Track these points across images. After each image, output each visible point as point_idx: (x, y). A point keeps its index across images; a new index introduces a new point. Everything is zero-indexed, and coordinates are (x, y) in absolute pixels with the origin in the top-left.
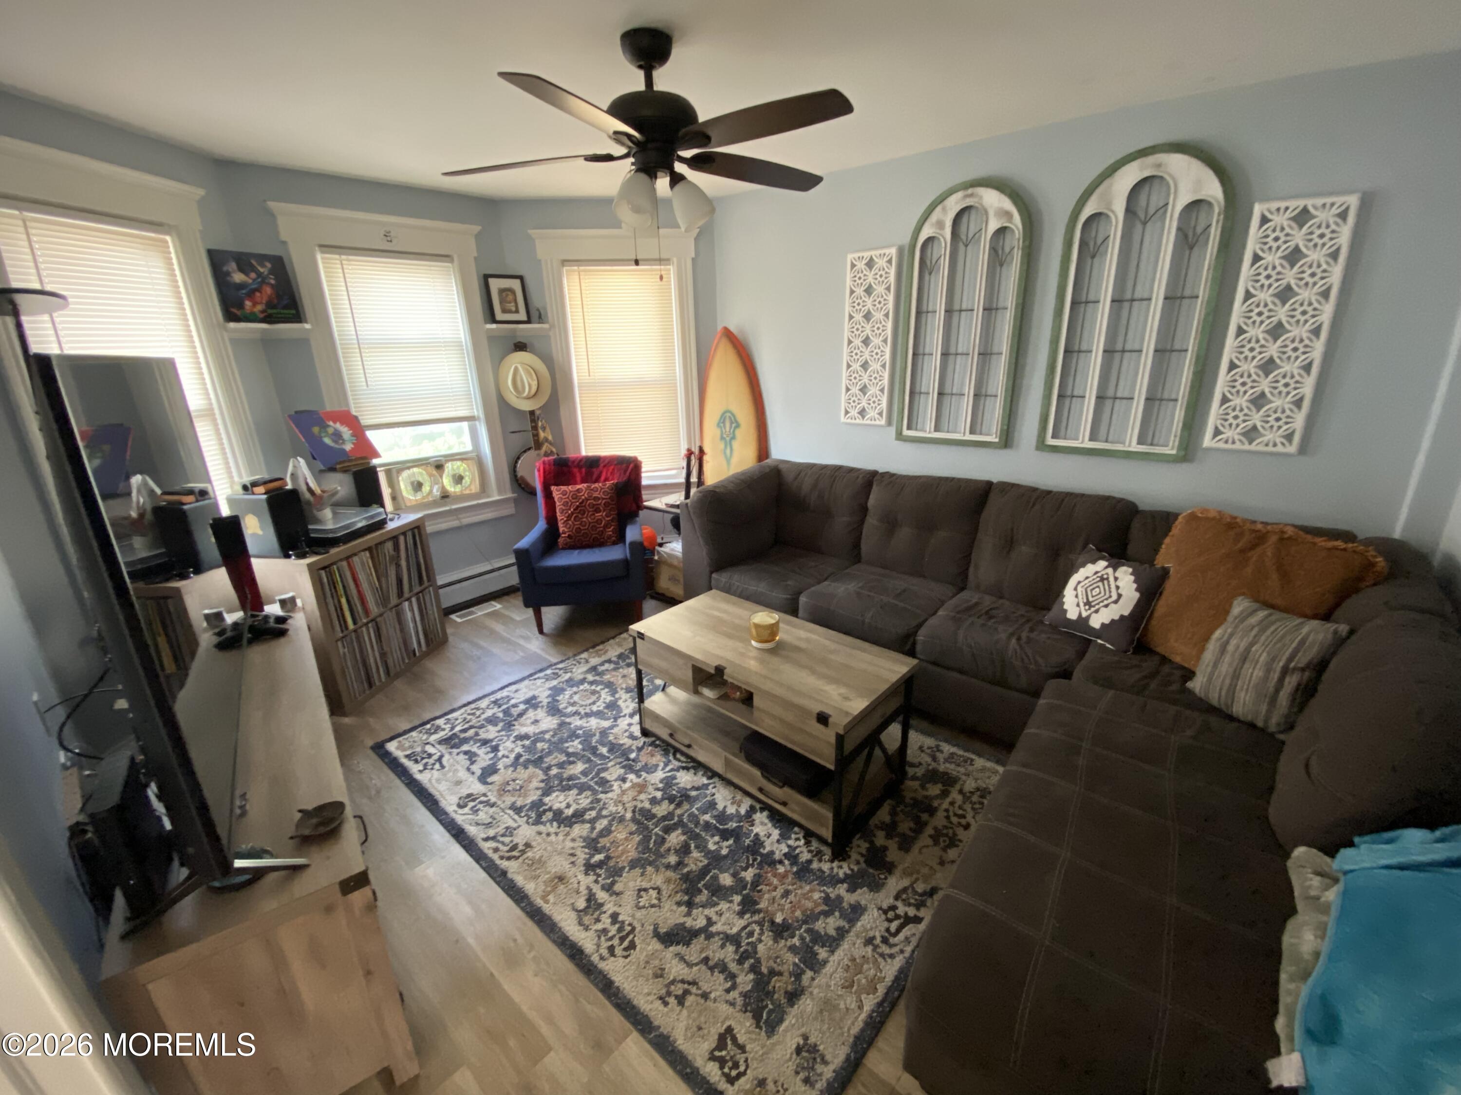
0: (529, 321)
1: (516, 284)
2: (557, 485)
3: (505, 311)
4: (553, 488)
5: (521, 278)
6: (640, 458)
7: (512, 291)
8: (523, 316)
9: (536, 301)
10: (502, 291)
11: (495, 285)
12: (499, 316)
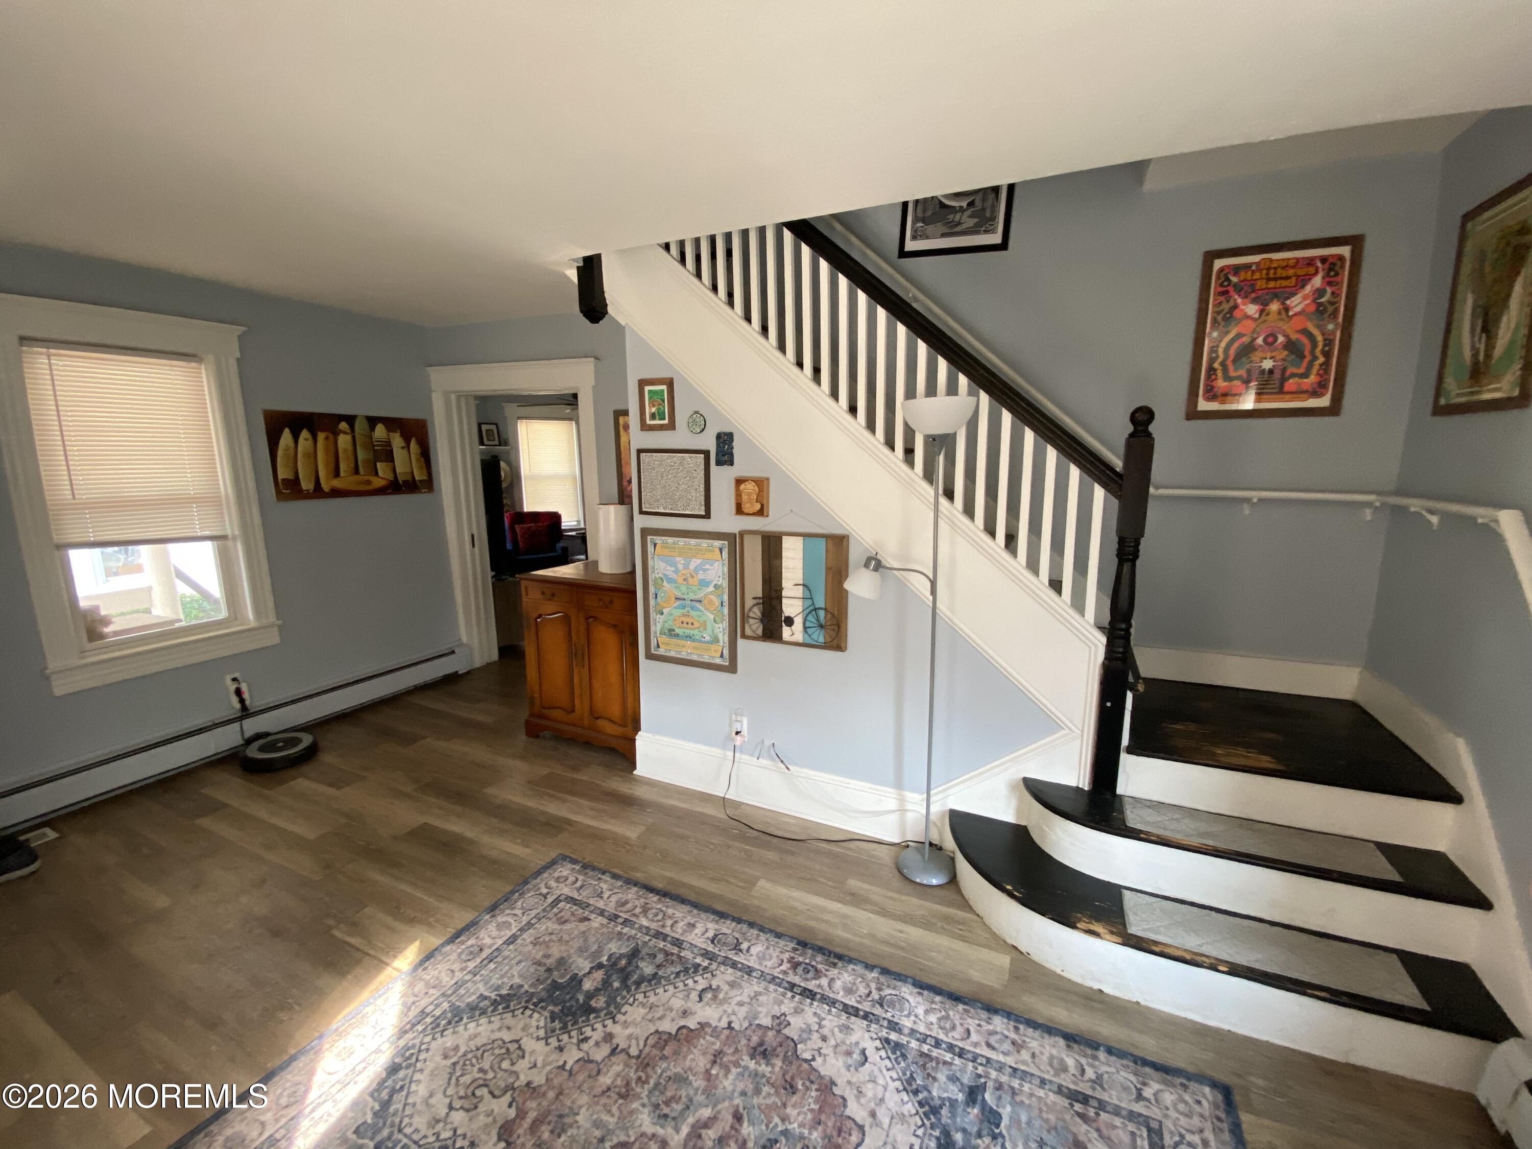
0: (500, 445)
1: (494, 427)
2: (518, 524)
3: (488, 440)
4: (516, 526)
5: (496, 424)
6: (560, 513)
7: (492, 430)
8: (497, 442)
9: (503, 436)
10: (487, 430)
11: (484, 427)
12: (486, 442)
